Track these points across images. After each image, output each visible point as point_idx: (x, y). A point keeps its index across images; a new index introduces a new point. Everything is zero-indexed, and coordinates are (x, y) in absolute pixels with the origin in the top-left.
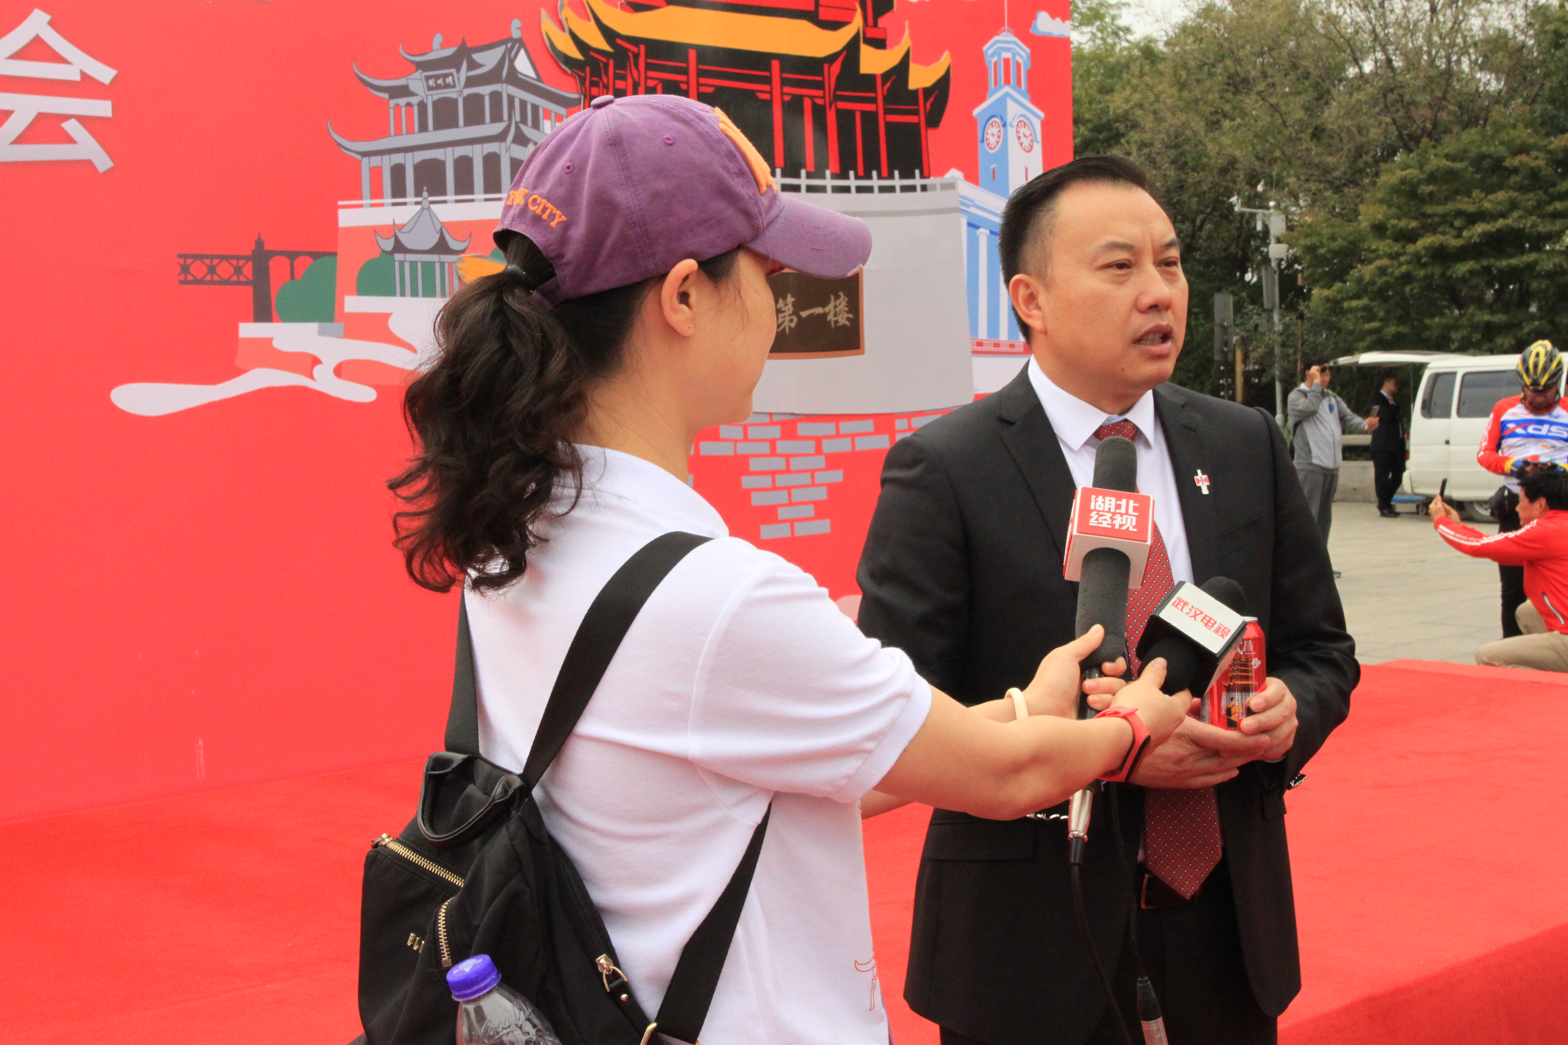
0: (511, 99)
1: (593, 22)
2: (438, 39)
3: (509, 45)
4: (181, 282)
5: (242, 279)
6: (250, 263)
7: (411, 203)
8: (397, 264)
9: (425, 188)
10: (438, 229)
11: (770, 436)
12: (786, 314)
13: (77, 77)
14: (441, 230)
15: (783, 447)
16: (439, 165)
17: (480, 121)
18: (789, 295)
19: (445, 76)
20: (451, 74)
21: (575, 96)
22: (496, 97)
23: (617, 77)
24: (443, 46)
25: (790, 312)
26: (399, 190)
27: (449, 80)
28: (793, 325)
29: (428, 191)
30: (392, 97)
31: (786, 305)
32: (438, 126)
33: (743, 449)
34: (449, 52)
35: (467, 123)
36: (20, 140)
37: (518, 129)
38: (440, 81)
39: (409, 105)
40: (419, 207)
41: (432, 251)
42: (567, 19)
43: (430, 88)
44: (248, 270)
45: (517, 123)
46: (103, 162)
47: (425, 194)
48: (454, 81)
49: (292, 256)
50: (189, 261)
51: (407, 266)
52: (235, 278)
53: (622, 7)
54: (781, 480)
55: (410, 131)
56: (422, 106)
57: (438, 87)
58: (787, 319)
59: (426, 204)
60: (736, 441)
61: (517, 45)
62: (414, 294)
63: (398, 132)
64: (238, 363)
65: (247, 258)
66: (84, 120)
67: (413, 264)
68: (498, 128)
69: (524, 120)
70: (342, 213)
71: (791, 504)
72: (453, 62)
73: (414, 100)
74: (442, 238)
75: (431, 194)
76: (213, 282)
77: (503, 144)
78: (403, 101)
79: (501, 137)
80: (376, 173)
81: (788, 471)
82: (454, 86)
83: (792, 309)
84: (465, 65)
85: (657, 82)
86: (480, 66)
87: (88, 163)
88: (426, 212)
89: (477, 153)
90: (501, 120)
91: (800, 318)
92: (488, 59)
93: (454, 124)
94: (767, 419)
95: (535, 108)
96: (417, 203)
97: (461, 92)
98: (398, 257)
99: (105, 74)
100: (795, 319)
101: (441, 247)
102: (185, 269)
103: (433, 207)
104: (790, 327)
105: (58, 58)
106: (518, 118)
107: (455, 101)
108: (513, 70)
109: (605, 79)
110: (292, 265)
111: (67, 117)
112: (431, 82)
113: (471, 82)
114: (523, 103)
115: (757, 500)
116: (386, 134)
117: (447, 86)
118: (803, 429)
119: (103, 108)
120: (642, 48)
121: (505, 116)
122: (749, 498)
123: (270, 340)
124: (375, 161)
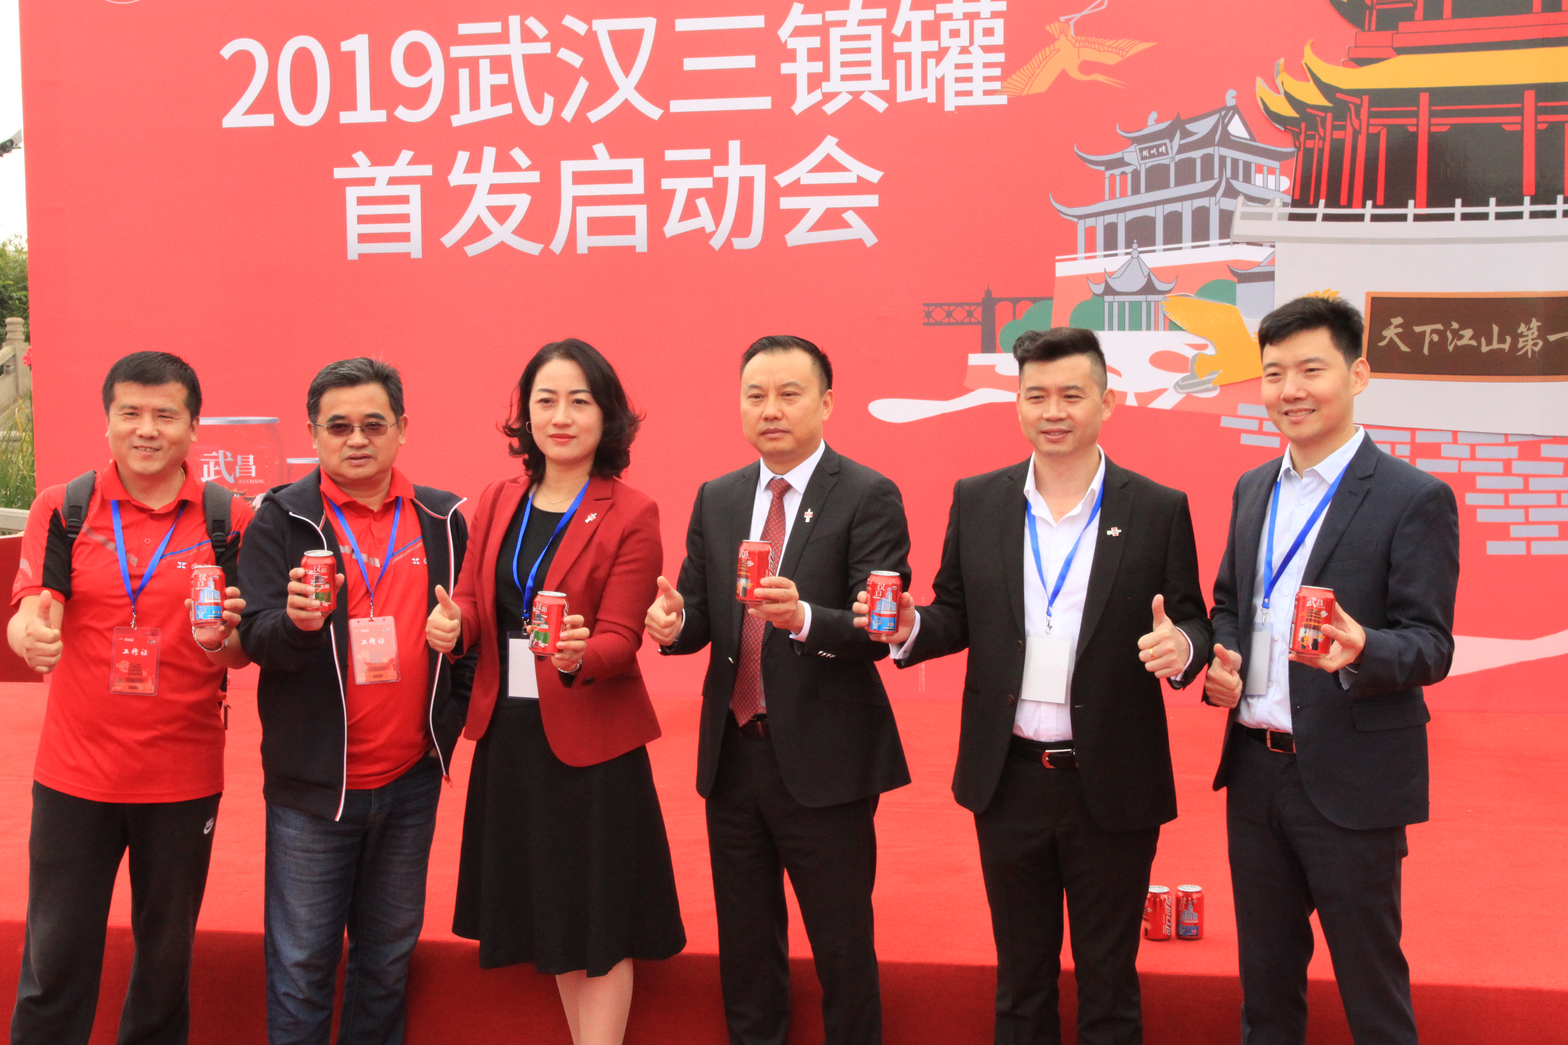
0: (1223, 159)
1: (1311, 82)
2: (1154, 116)
3: (1223, 113)
4: (925, 324)
5: (973, 320)
6: (980, 308)
7: (1121, 254)
8: (1106, 305)
9: (1135, 241)
10: (1146, 274)
11: (1506, 457)
12: (1530, 337)
13: (855, 180)
14: (1149, 275)
15: (1519, 467)
16: (1150, 222)
17: (1192, 180)
18: (1534, 320)
19: (1161, 146)
20: (1165, 144)
21: (1291, 149)
22: (1207, 160)
23: (1334, 128)
24: (1158, 121)
25: (1535, 336)
26: (1110, 244)
27: (1163, 149)
28: (1537, 349)
29: (1137, 243)
30: (1107, 169)
31: (1529, 329)
32: (1149, 189)
33: (1468, 467)
34: (1163, 125)
35: (1177, 184)
36: (814, 228)
37: (1228, 184)
38: (1154, 151)
39: (1124, 174)
40: (1129, 257)
41: (1140, 292)
42: (1283, 83)
43: (1143, 158)
44: (978, 313)
45: (1227, 180)
46: (870, 239)
47: (1135, 246)
48: (1167, 149)
49: (1015, 301)
50: (931, 308)
51: (1115, 306)
52: (967, 320)
53: (1345, 65)
54: (1514, 499)
55: (1123, 194)
56: (1136, 174)
57: (1152, 156)
58: (1530, 343)
59: (1135, 254)
60: (1460, 460)
61: (1231, 112)
62: (1121, 327)
63: (1112, 196)
64: (966, 384)
65: (977, 304)
66: (860, 211)
67: (1122, 304)
68: (1209, 185)
69: (1235, 176)
70: (1058, 265)
71: (1527, 522)
72: (1168, 134)
73: (1128, 170)
74: (1149, 280)
75: (1139, 247)
76: (950, 324)
77: (1213, 199)
78: (1117, 172)
79: (1212, 193)
80: (1091, 232)
81: (1526, 490)
82: (1167, 154)
83: (1536, 333)
84: (1178, 135)
85: (1380, 128)
86: (1193, 134)
87: (860, 242)
88: (1135, 261)
89: (1187, 209)
90: (1211, 177)
91: (1545, 340)
92: (1201, 128)
93: (1166, 185)
94: (1502, 440)
95: (1247, 165)
96: (1127, 254)
97: (1173, 158)
98: (1108, 298)
99: (874, 175)
100: (1541, 343)
101: (1149, 289)
102: (928, 314)
103: (1141, 255)
104: (1533, 351)
105: (842, 169)
106: (1229, 175)
107: (1167, 167)
108: (1226, 133)
109: (1321, 131)
110: (1014, 309)
111: (845, 210)
112: (1145, 153)
113: (1182, 149)
114: (1235, 162)
115: (1483, 516)
116: (1101, 199)
117: (1160, 154)
118: (1547, 450)
119: (871, 201)
120: (1366, 98)
121: (1216, 174)
122: (1475, 515)
123: (993, 367)
124: (1090, 222)
